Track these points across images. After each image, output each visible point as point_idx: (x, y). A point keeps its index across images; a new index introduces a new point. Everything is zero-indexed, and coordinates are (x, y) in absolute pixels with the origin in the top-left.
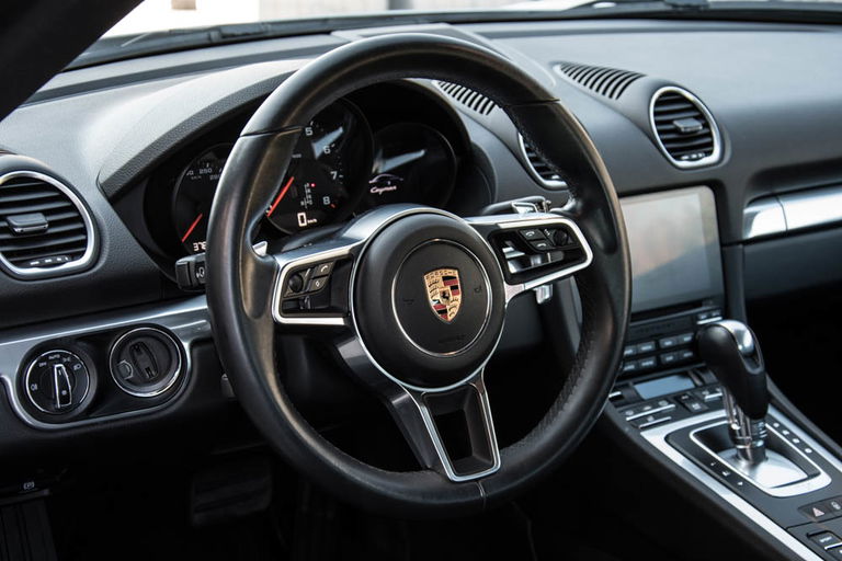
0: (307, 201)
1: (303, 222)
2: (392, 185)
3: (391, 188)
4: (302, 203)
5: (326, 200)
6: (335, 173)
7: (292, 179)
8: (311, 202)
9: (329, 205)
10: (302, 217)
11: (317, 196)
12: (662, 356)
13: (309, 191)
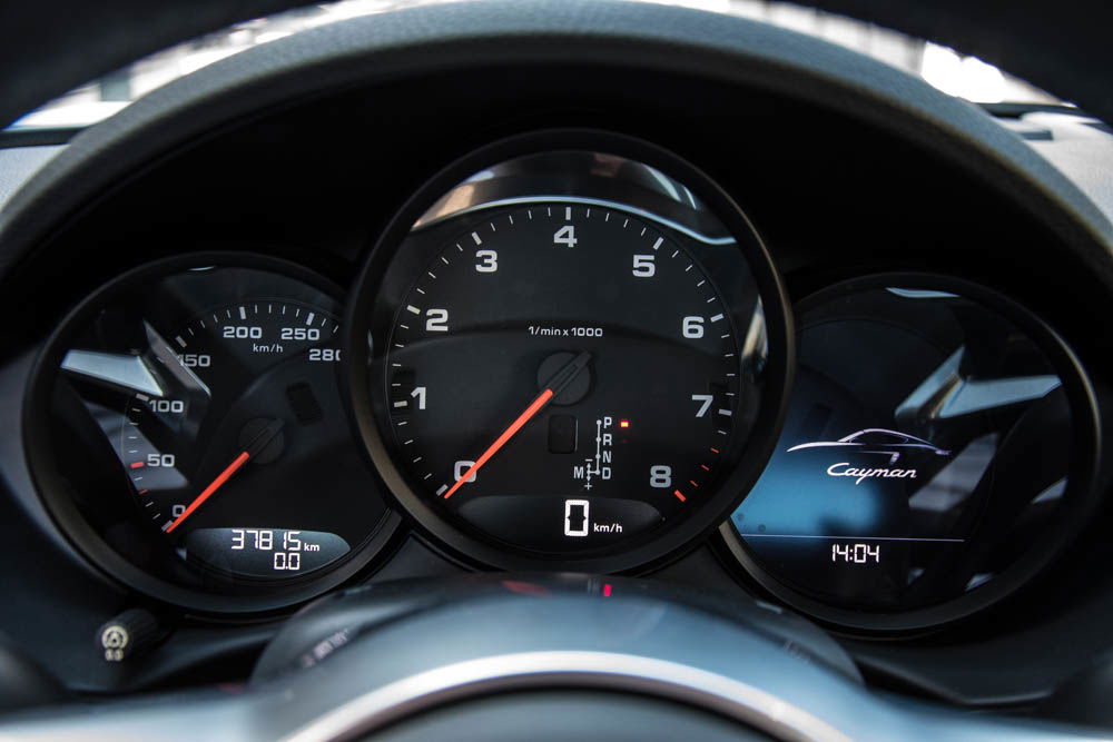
0: (598, 467)
1: (577, 525)
2: (901, 464)
3: (899, 473)
4: (578, 472)
5: (660, 476)
6: (709, 399)
7: (547, 395)
8: (607, 474)
9: (670, 491)
10: (577, 511)
11: (632, 458)
13: (608, 439)
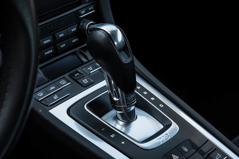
12: (57, 45)
